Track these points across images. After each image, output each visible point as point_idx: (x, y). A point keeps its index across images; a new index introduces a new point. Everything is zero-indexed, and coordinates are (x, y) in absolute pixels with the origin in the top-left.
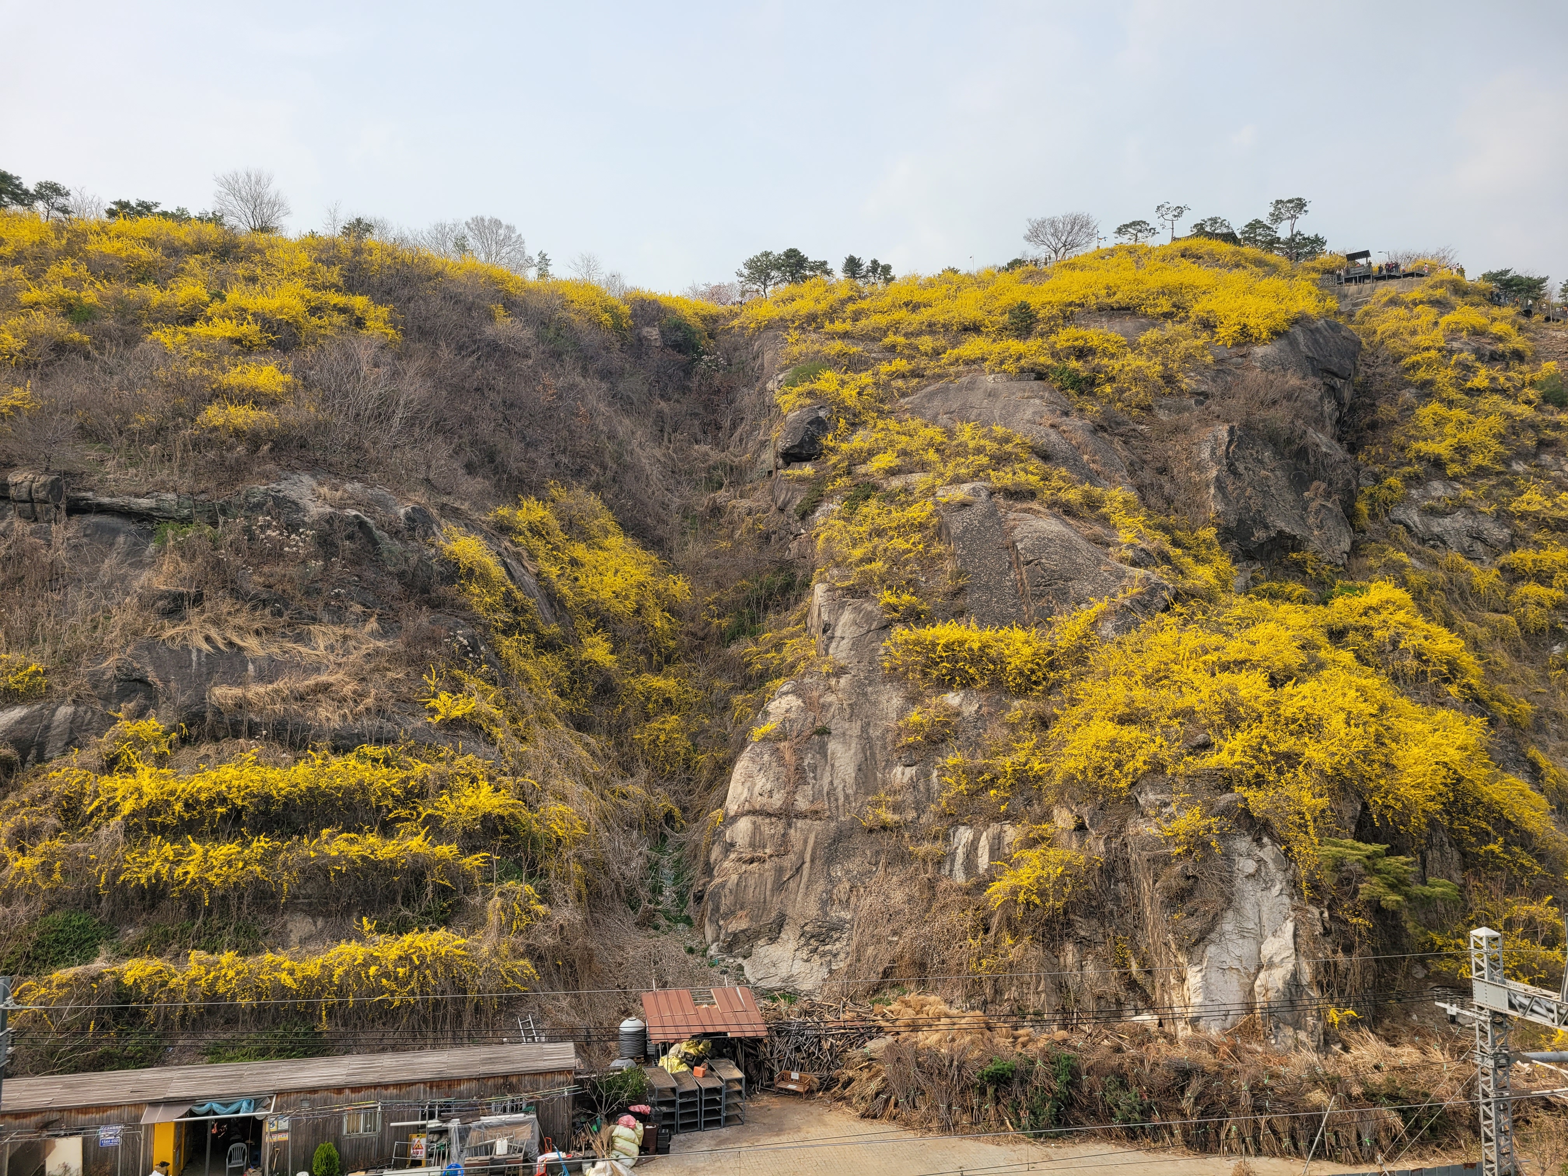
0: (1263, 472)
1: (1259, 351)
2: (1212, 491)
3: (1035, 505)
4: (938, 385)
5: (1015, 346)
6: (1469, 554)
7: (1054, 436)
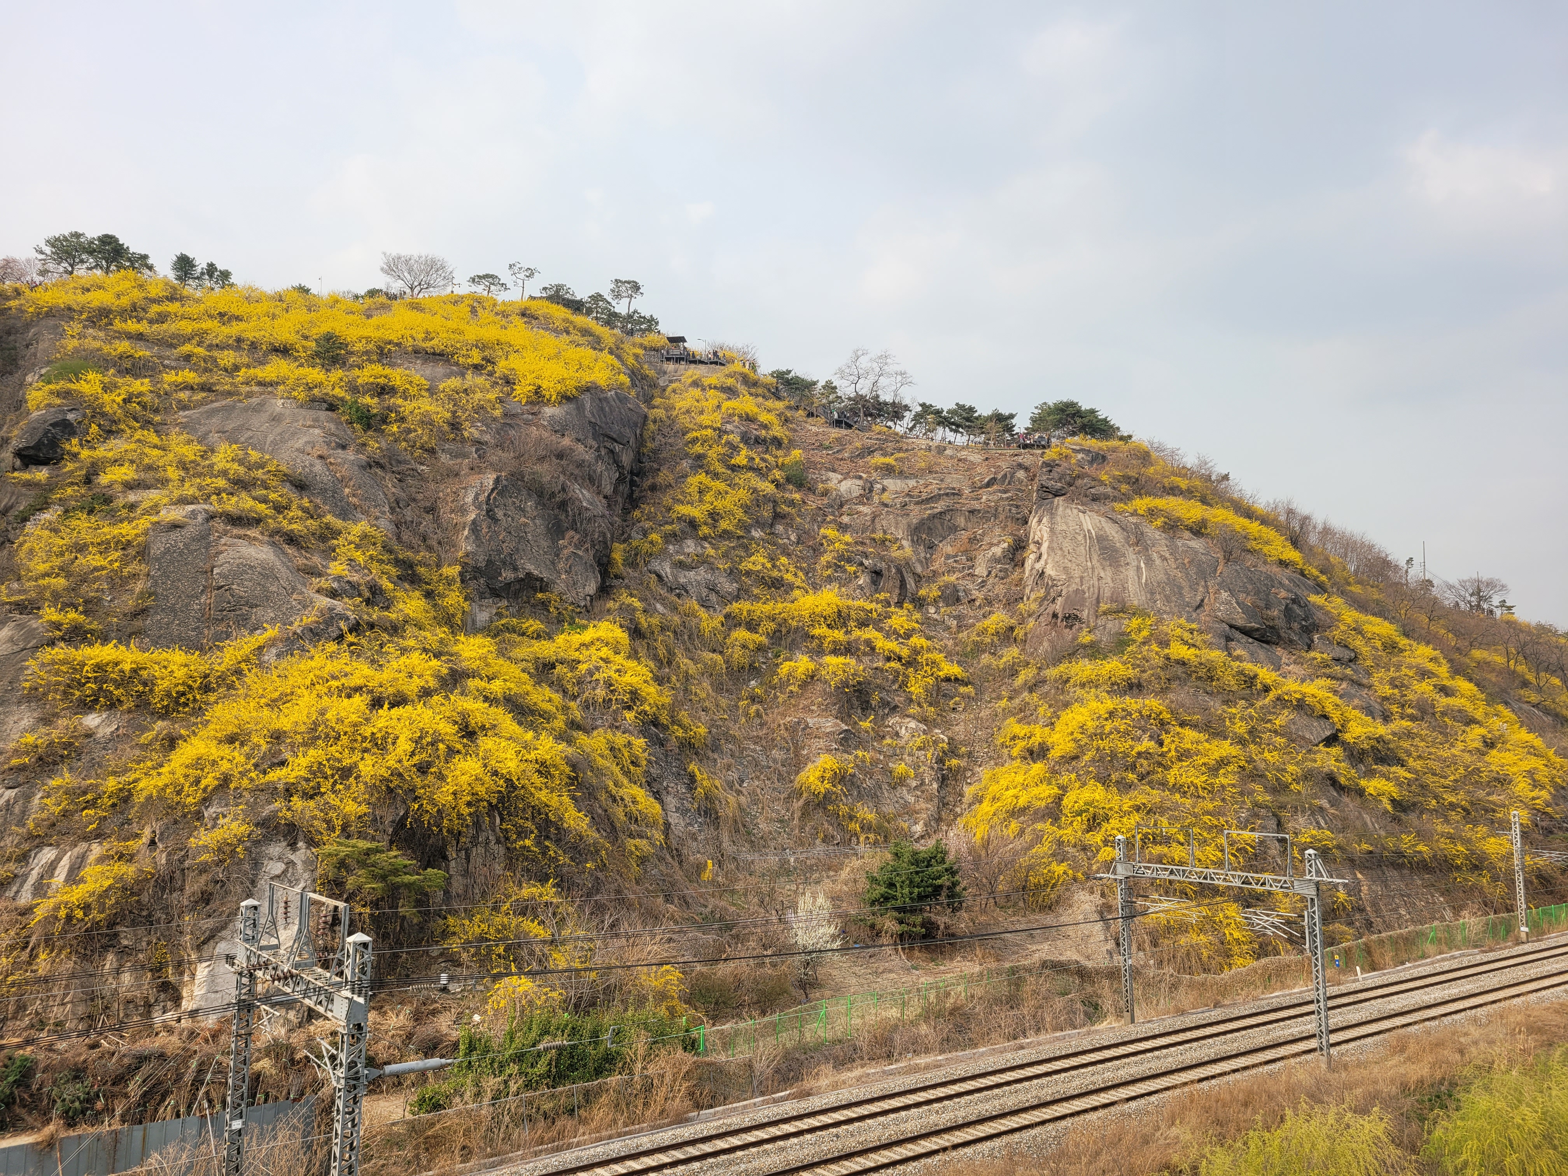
0: (523, 519)
1: (548, 411)
2: (466, 532)
3: (253, 532)
4: (224, 403)
5: (315, 374)
6: (705, 604)
7: (319, 467)
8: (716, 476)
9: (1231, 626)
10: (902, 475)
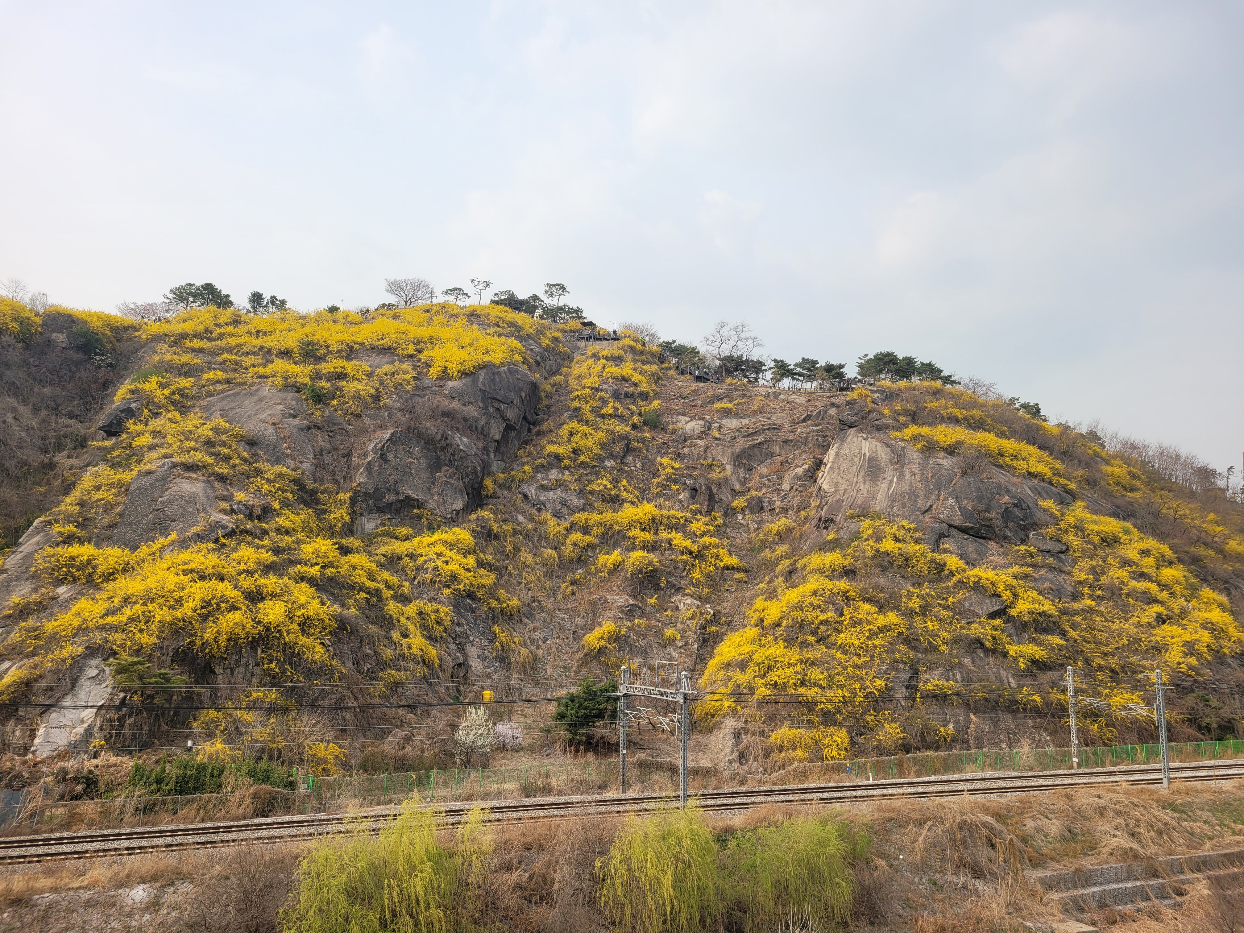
0: (410, 460)
1: (450, 384)
2: (363, 470)
3: (196, 475)
4: (235, 391)
5: (296, 369)
6: (557, 515)
7: (270, 430)
8: (587, 423)
9: (950, 526)
10: (737, 416)
